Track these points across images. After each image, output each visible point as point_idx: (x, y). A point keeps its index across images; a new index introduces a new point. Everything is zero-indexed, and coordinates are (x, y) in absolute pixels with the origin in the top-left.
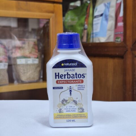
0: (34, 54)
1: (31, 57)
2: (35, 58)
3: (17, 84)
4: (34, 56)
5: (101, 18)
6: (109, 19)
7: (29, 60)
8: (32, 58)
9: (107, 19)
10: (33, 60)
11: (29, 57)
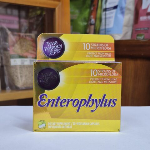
0: (31, 53)
1: (28, 56)
2: (33, 58)
3: (10, 90)
4: (31, 56)
5: (115, 10)
6: (126, 12)
7: (26, 61)
8: (30, 57)
9: (123, 13)
10: (30, 61)
11: (26, 57)
